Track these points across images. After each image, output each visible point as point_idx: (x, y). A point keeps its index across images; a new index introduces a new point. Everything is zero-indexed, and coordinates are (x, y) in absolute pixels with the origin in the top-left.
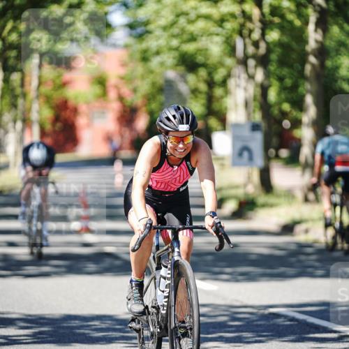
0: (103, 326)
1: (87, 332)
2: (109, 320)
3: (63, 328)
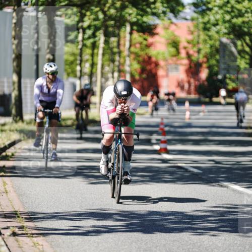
0: (177, 219)
1: (165, 224)
2: (181, 216)
3: (148, 220)
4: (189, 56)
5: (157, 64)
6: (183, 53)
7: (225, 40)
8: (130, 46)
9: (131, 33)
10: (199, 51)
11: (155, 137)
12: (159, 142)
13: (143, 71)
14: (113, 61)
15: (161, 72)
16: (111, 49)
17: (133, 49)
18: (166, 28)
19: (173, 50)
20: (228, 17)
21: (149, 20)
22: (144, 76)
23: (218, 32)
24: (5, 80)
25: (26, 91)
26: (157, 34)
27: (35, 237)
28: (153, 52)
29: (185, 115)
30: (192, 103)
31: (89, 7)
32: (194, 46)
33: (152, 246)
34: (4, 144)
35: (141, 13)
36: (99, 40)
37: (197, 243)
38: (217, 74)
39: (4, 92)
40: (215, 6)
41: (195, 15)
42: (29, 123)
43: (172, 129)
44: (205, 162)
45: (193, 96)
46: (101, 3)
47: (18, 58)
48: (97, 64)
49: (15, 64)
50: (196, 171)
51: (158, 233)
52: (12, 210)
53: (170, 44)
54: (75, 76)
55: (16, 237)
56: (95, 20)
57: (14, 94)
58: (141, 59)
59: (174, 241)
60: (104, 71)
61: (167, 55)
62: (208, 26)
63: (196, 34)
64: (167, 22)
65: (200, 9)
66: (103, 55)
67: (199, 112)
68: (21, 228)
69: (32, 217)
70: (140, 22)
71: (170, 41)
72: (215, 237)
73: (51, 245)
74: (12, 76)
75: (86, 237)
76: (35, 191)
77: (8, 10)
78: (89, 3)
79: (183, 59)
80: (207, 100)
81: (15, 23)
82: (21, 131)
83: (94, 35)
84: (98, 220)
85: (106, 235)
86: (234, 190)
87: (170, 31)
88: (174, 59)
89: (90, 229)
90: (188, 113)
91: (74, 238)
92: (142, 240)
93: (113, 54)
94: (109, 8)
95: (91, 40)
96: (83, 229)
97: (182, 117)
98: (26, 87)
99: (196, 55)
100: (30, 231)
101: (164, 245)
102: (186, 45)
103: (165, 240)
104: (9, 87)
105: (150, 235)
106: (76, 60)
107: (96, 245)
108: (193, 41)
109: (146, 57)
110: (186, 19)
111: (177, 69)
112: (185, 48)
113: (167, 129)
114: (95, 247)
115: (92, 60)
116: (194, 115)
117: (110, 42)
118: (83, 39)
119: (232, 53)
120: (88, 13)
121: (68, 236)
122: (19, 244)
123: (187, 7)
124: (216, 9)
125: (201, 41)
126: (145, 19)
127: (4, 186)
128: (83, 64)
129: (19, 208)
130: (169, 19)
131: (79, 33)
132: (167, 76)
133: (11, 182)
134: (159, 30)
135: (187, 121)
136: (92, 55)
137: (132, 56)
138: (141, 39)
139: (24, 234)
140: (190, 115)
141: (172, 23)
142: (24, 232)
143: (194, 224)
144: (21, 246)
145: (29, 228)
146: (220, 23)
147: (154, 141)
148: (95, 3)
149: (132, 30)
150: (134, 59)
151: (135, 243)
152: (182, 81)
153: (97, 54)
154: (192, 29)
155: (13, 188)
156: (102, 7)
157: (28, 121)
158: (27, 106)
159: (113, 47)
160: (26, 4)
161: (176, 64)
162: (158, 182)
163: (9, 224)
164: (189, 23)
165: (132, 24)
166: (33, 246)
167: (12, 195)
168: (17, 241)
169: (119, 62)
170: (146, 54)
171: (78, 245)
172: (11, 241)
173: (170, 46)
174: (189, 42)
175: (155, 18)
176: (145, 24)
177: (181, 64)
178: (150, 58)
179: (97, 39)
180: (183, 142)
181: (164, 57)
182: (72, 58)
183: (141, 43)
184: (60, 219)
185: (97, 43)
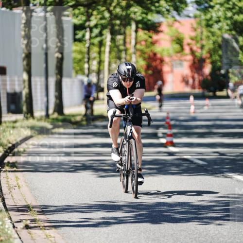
0: (183, 210)
1: (172, 214)
2: (187, 206)
3: (156, 211)
4: (193, 52)
5: (162, 61)
6: (187, 50)
7: (226, 36)
8: (136, 43)
9: (136, 31)
10: (202, 47)
11: (161, 131)
12: (165, 135)
13: (148, 67)
14: (119, 58)
15: (166, 68)
16: (117, 47)
17: (138, 46)
18: (170, 26)
19: (177, 47)
20: (229, 14)
21: (154, 18)
22: (150, 72)
23: (220, 29)
24: (16, 79)
25: (36, 89)
26: (162, 31)
27: (48, 229)
28: (157, 49)
29: (190, 109)
30: (197, 97)
31: (95, 7)
32: (197, 42)
33: (161, 236)
34: (15, 140)
35: (145, 11)
36: (106, 38)
37: (203, 232)
38: (220, 69)
39: (15, 90)
40: (217, 4)
41: (198, 13)
42: (40, 119)
43: (178, 123)
44: (210, 154)
45: (197, 91)
46: (106, 3)
47: (28, 56)
48: (104, 62)
49: (25, 63)
50: (201, 162)
51: (166, 223)
52: (25, 204)
53: (174, 40)
54: (84, 74)
55: (29, 230)
56: (101, 19)
57: (25, 92)
58: (146, 56)
59: (181, 230)
60: (111, 68)
61: (171, 52)
62: (211, 22)
63: (199, 31)
64: (170, 20)
65: (202, 7)
66: (110, 52)
67: (204, 106)
68: (33, 221)
69: (44, 210)
70: (145, 20)
71: (174, 38)
72: (220, 226)
73: (63, 236)
74: (22, 74)
75: (96, 228)
76: (47, 185)
77: (18, 11)
78: (95, 2)
79: (187, 55)
80: (211, 94)
81: (24, 24)
82: (32, 128)
83: (101, 34)
84: (107, 212)
85: (116, 226)
86: (238, 181)
87: (173, 29)
88: (179, 55)
89: (101, 221)
90: (193, 107)
91: (85, 230)
92: (150, 230)
93: (120, 51)
94: (115, 7)
95: (99, 39)
96: (93, 221)
97: (187, 111)
98: (36, 85)
99: (199, 51)
100: (42, 224)
101: (172, 235)
102: (190, 41)
103: (173, 230)
104: (19, 85)
105: (158, 225)
106: (84, 58)
107: (106, 236)
108: (196, 37)
109: (151, 54)
110: (189, 17)
111: (181, 65)
112: (189, 44)
113: (172, 123)
114: (106, 238)
115: (100, 57)
116: (199, 109)
117: (116, 40)
118: (91, 38)
119: (233, 48)
120: (95, 13)
121: (79, 228)
122: (32, 237)
123: (190, 5)
124: (218, 6)
125: (204, 37)
126: (149, 17)
127: (17, 180)
128: (91, 62)
129: (32, 202)
130: (173, 17)
131: (86, 32)
132: (172, 71)
133: (23, 176)
134: (164, 28)
135: (192, 115)
136: (100, 53)
137: (138, 53)
138: (146, 37)
139: (37, 227)
140: (195, 109)
141: (176, 20)
142: (36, 225)
143: (200, 214)
144: (34, 238)
145: (41, 221)
146: (222, 19)
147: (160, 135)
148: (101, 3)
149: (137, 27)
150: (140, 56)
151: (144, 233)
152: (187, 76)
153: (104, 52)
154: (195, 26)
155: (26, 183)
156: (108, 6)
157: (39, 118)
158: (37, 104)
159: (120, 45)
160: (35, 5)
161: (181, 60)
162: (165, 174)
163: (22, 217)
164: (192, 21)
165: (137, 23)
166: (45, 238)
167: (24, 189)
168: (30, 233)
169: (125, 59)
170: (151, 51)
171: (89, 237)
172: (24, 233)
173: (174, 43)
174: (192, 39)
175: (160, 16)
176: (150, 22)
177: (185, 60)
178: (155, 54)
179: (104, 37)
180: (188, 135)
181: (169, 53)
182: (79, 57)
183: (146, 41)
184: (71, 212)
185: (104, 42)
